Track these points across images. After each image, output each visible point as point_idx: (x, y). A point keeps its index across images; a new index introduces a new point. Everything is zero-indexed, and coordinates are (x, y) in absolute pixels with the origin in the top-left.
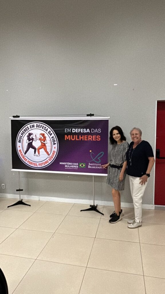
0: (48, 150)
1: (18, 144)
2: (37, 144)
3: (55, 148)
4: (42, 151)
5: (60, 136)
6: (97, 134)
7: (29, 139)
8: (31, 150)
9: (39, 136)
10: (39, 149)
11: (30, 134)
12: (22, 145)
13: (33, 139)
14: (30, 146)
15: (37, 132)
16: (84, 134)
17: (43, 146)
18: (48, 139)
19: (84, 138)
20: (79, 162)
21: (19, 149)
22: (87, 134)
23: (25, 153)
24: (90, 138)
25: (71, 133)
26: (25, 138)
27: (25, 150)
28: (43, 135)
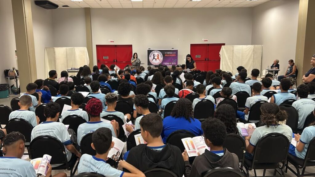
0: (160, 59)
1: (150, 58)
2: (156, 57)
3: (162, 59)
4: (158, 60)
5: (164, 55)
6: (175, 54)
7: (153, 56)
8: (154, 59)
9: (157, 55)
10: (157, 59)
11: (154, 54)
12: (151, 58)
13: (155, 56)
14: (154, 58)
15: (156, 54)
16: (171, 54)
17: (158, 58)
18: (160, 56)
19: (171, 55)
20: (169, 62)
21: (150, 59)
22: (172, 54)
23: (152, 60)
24: (173, 55)
25: (167, 54)
26: (152, 56)
27: (152, 59)
28: (158, 55)
